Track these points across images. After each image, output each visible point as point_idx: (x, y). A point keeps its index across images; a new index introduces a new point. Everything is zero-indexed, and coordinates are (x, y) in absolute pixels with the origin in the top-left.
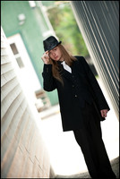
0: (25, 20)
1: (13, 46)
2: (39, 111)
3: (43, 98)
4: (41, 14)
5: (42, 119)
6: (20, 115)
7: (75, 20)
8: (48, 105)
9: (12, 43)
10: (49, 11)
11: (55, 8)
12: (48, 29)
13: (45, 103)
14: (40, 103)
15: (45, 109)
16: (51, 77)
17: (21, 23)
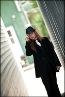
0: (15, 18)
1: (9, 32)
2: (23, 67)
3: (25, 60)
4: (24, 15)
5: (24, 71)
6: (13, 69)
7: (42, 18)
8: (28, 63)
9: (8, 30)
10: (28, 14)
11: (31, 12)
12: (28, 23)
13: (26, 63)
14: (23, 62)
15: (26, 66)
16: (30, 49)
17: (13, 20)
